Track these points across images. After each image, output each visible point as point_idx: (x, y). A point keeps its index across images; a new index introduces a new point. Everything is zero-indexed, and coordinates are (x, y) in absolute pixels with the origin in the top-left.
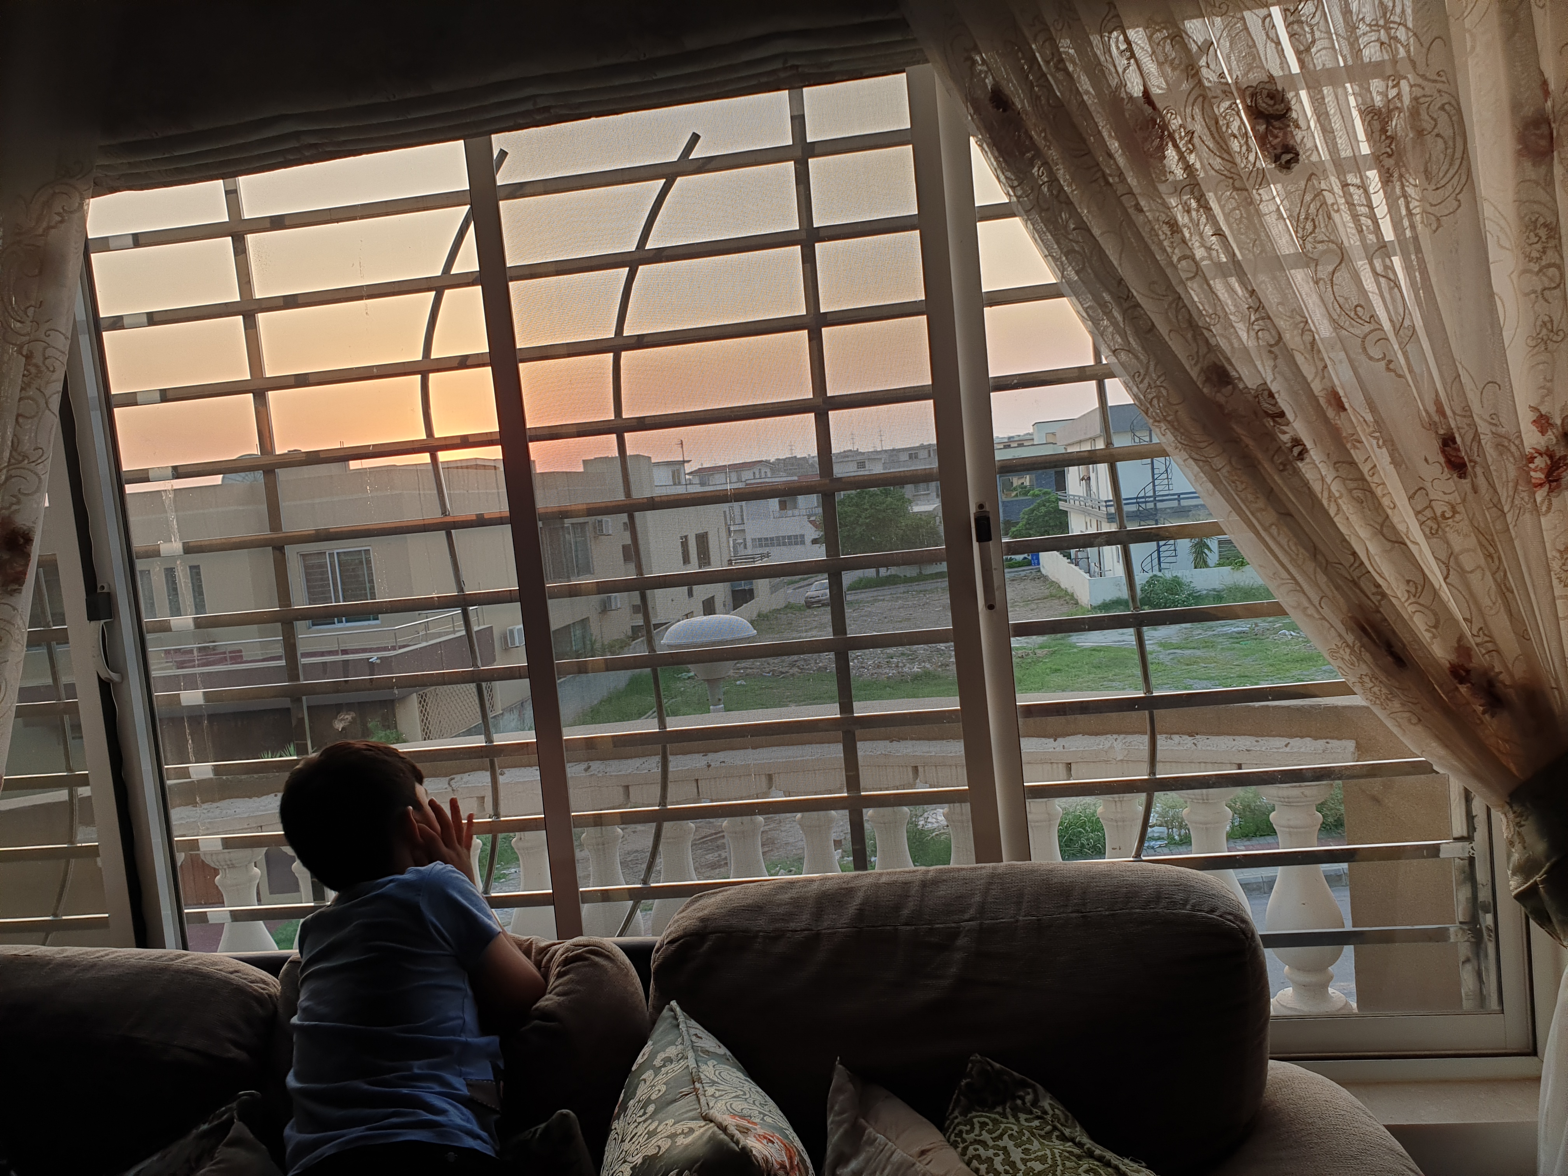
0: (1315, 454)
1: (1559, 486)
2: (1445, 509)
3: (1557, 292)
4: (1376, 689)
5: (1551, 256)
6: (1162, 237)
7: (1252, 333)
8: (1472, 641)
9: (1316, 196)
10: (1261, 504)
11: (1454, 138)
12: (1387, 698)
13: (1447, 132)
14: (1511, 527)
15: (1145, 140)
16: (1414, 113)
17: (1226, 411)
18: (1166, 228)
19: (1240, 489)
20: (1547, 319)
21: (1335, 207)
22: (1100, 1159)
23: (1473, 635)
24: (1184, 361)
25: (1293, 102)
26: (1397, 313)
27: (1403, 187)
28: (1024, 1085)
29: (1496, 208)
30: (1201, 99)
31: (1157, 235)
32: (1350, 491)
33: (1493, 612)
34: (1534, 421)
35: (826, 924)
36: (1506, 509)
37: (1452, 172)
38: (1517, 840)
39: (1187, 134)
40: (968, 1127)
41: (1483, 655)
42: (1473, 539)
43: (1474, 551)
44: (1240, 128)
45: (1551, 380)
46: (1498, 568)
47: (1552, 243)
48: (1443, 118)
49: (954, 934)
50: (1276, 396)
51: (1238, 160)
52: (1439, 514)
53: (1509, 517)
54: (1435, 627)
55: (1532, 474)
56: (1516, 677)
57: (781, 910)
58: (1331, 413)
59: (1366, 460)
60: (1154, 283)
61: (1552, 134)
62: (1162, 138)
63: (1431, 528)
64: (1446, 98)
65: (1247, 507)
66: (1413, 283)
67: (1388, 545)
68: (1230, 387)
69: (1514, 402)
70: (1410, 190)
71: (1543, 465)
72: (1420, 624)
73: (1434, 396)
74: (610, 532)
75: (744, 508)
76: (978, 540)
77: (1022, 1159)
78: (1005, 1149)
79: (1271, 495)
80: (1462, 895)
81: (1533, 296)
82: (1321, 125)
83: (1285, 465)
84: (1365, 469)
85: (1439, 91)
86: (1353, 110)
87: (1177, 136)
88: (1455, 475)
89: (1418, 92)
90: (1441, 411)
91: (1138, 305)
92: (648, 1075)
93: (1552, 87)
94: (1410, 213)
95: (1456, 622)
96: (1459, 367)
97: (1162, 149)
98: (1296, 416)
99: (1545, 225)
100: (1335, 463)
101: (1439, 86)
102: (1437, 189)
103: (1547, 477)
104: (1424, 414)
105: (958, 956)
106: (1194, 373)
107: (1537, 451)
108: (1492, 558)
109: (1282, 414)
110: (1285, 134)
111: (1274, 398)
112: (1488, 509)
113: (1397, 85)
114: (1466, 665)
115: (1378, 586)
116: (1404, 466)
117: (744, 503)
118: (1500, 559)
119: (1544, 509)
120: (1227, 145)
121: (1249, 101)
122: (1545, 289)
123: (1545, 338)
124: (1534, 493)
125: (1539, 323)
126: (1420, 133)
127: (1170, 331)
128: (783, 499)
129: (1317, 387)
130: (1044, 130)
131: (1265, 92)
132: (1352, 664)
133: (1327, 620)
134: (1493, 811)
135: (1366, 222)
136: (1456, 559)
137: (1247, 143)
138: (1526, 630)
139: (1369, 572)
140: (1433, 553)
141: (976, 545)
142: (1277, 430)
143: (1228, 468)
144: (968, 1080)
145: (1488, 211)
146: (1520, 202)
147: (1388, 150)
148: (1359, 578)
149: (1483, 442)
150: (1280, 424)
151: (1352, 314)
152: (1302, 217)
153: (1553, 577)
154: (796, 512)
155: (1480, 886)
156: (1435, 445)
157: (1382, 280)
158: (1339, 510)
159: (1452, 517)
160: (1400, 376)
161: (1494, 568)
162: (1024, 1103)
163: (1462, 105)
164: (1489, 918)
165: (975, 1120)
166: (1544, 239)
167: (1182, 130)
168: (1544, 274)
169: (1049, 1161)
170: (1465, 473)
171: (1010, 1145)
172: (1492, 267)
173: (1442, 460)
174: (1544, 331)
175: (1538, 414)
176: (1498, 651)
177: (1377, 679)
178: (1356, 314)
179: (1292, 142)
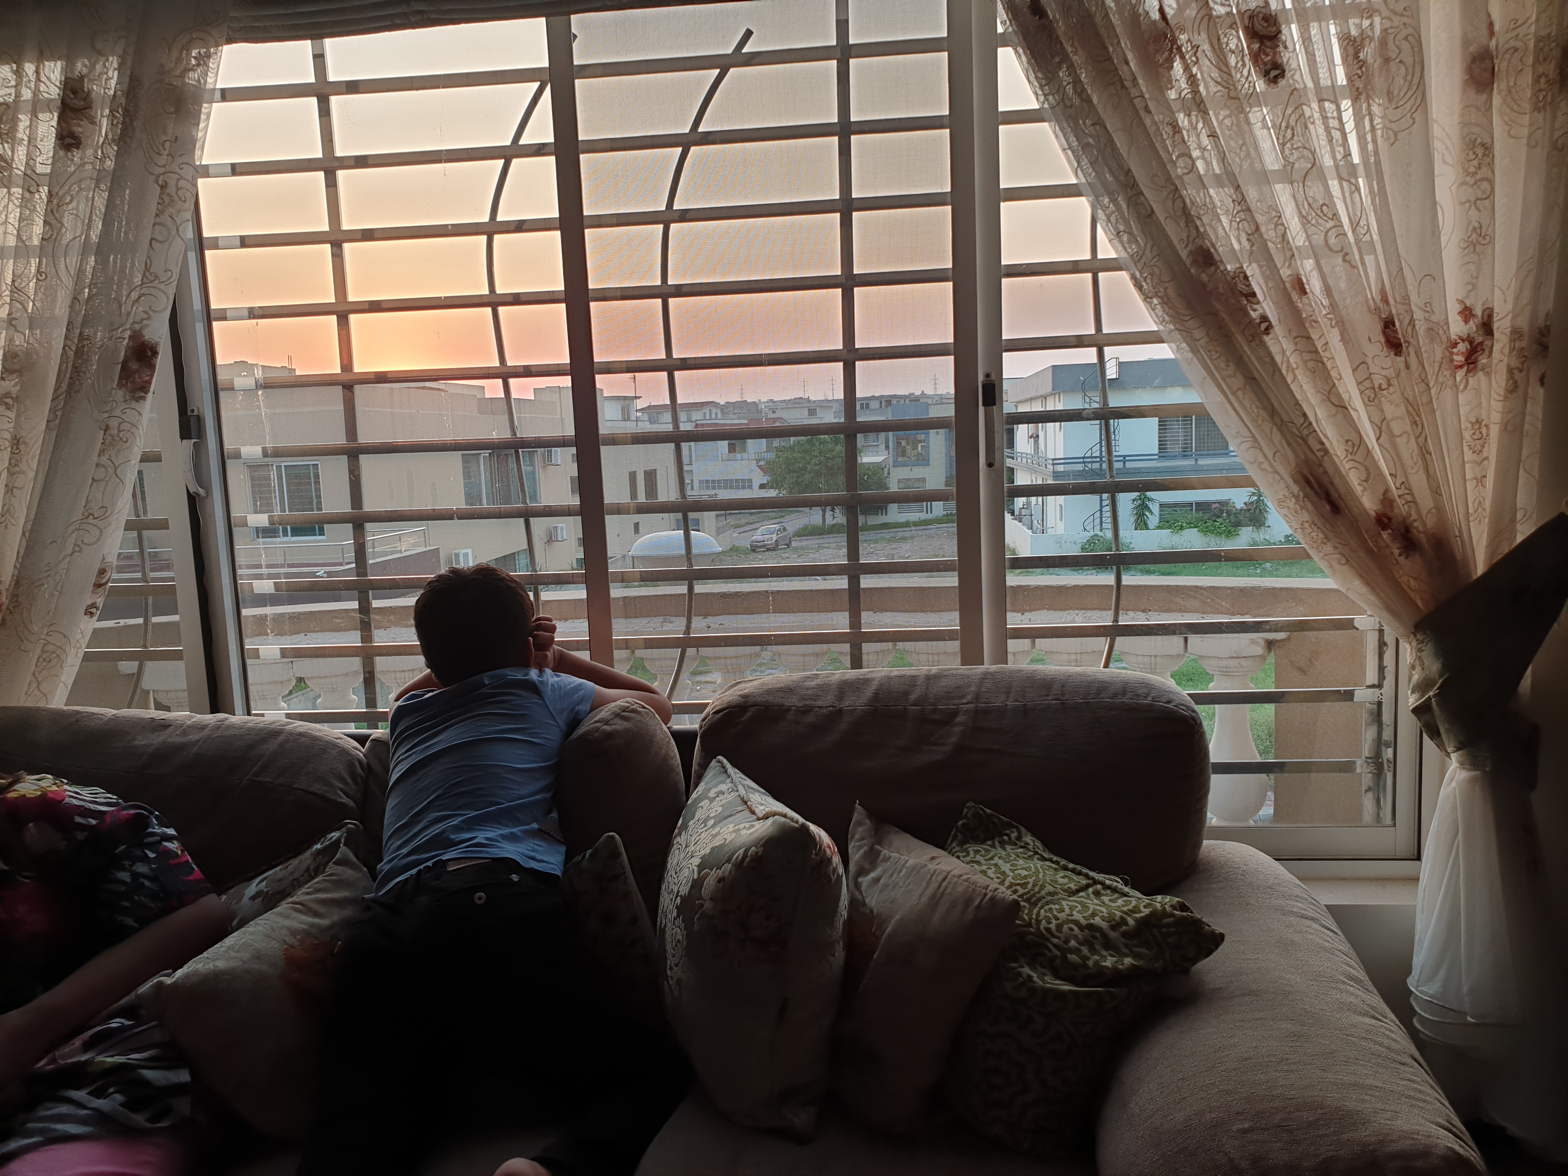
0: (1278, 330)
1: (1475, 368)
2: (1382, 382)
3: (1487, 202)
4: (1314, 534)
5: (1484, 172)
6: (1165, 137)
7: (1235, 224)
8: (1395, 493)
9: (1296, 108)
10: (1231, 370)
11: (1414, 66)
12: (1323, 542)
13: (1409, 61)
14: (1434, 400)
15: (1157, 51)
16: (1383, 42)
17: (1208, 289)
18: (1169, 129)
19: (1213, 357)
20: (1477, 225)
21: (1312, 120)
22: (1073, 871)
23: (1397, 488)
24: (1175, 242)
25: (1283, 27)
26: (1355, 214)
27: (1369, 105)
28: (1010, 826)
29: (1443, 129)
30: (1207, 17)
31: (1162, 135)
32: (1305, 362)
33: (1414, 471)
34: (1460, 312)
35: (847, 704)
36: (1431, 385)
37: (1410, 93)
38: (1417, 663)
39: (1193, 47)
40: (964, 854)
41: (1403, 505)
42: (1402, 409)
43: (1402, 418)
44: (1237, 45)
45: (1477, 278)
46: (1421, 433)
47: (1487, 160)
48: (1405, 46)
49: (955, 713)
50: (1250, 279)
51: (1233, 72)
52: (1377, 385)
53: (1433, 391)
54: (1366, 481)
55: (1455, 357)
56: (1429, 527)
57: (810, 692)
58: (1295, 296)
59: (1320, 337)
60: (1156, 175)
61: (1493, 68)
62: (1171, 50)
63: (1369, 397)
64: (1410, 30)
65: (1220, 374)
66: (1371, 192)
67: (1334, 409)
68: (1213, 268)
69: (1445, 292)
70: (1375, 109)
71: (1464, 350)
72: (1354, 479)
73: (1380, 286)
74: (559, 463)
75: (693, 449)
76: (984, 404)
77: (1010, 870)
78: (996, 865)
79: (1240, 363)
80: (1370, 734)
81: (1467, 205)
82: (1305, 47)
83: (1253, 337)
84: (1319, 345)
85: (1405, 24)
86: (1332, 37)
87: (1184, 50)
88: (1392, 353)
89: (1388, 24)
90: (1385, 300)
91: (1141, 193)
92: (705, 803)
93: (1497, 28)
94: (1373, 129)
95: (1384, 477)
96: (1403, 262)
97: (1170, 61)
98: (1265, 297)
99: (1482, 144)
100: (1295, 338)
101: (1405, 20)
102: (1397, 108)
103: (1466, 359)
104: (1371, 302)
105: (957, 729)
106: (1184, 254)
107: (1460, 338)
108: (1417, 425)
109: (1254, 295)
110: (1275, 53)
111: (1248, 280)
112: (1417, 384)
113: (1370, 17)
114: (1389, 513)
115: (1322, 444)
116: (1351, 344)
117: (692, 443)
118: (1423, 426)
119: (1462, 387)
120: (1226, 59)
121: (1247, 22)
122: (1478, 199)
123: (1475, 241)
124: (1455, 373)
125: (1471, 228)
126: (1387, 60)
127: (1166, 218)
128: (733, 442)
129: (1285, 273)
130: (1072, 38)
131: (1261, 15)
132: (1296, 512)
133: (1279, 474)
134: (1401, 641)
135: (1336, 135)
136: (1388, 424)
137: (1243, 60)
138: (1439, 487)
139: (1315, 431)
140: (1369, 418)
141: (981, 409)
142: (1249, 308)
143: (1205, 339)
144: (964, 821)
145: (1436, 130)
146: (1464, 124)
147: (1359, 72)
148: (1307, 436)
149: (1417, 327)
150: (1251, 303)
151: (1319, 212)
152: (1284, 125)
153: (1465, 444)
154: (745, 456)
155: (1384, 726)
156: (1378, 327)
157: (1345, 184)
158: (1295, 377)
159: (1387, 389)
160: (1353, 267)
161: (1418, 434)
162: (1010, 838)
163: (1422, 38)
164: (1390, 751)
165: (970, 849)
166: (1480, 156)
167: (1189, 44)
168: (1479, 187)
169: (1033, 870)
170: (1400, 352)
171: (1000, 862)
172: (1436, 179)
173: (1383, 340)
174: (1474, 236)
175: (1463, 306)
176: (1414, 502)
177: (1315, 525)
178: (1322, 211)
179: (1280, 61)
